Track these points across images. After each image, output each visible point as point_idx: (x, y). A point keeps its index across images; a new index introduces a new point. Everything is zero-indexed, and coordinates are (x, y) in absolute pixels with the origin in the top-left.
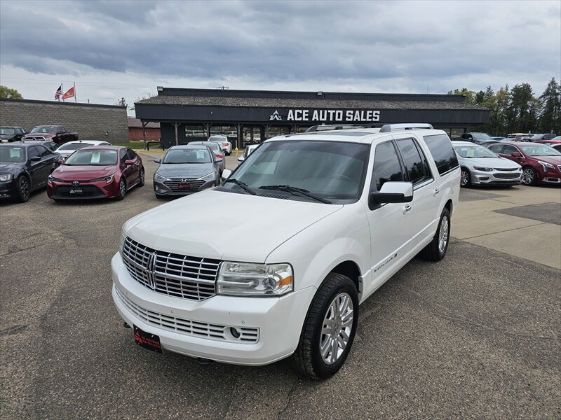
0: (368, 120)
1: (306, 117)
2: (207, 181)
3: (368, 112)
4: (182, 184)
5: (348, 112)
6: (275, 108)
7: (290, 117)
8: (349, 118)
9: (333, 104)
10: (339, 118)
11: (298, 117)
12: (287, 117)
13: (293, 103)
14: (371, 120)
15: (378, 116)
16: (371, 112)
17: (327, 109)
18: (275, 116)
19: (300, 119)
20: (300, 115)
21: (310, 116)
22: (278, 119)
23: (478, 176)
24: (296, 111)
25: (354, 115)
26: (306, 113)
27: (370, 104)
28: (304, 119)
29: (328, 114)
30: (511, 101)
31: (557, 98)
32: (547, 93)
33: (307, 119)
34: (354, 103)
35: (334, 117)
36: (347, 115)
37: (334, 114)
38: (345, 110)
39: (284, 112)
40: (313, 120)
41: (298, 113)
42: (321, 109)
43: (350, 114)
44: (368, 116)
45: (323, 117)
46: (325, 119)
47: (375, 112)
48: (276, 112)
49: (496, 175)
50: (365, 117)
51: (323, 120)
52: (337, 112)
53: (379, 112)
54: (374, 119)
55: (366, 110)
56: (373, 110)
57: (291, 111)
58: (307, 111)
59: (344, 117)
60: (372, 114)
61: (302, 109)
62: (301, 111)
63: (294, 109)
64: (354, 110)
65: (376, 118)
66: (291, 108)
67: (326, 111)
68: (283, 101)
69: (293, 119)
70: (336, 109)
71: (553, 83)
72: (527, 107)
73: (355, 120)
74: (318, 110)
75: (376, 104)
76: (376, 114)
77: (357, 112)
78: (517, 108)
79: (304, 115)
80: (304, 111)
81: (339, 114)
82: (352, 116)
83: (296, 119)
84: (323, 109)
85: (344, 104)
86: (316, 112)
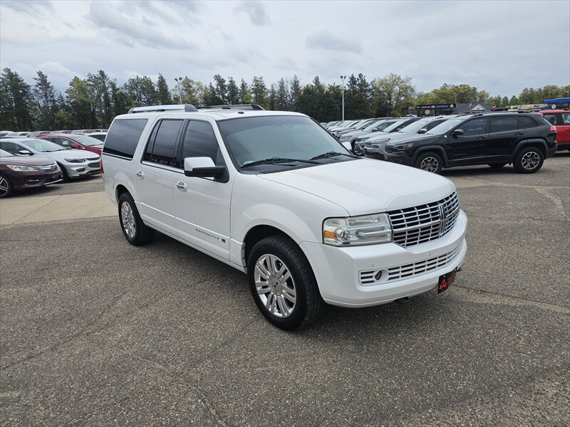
23: (75, 169)
49: (90, 165)
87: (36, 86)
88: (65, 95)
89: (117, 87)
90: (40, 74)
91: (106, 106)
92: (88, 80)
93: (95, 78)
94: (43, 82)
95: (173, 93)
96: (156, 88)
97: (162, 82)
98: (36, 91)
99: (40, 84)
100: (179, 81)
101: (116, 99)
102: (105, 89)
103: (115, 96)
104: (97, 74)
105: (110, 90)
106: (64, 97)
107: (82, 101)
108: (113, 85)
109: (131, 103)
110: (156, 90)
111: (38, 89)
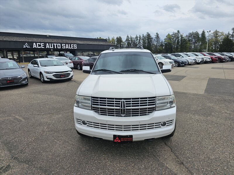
0: (72, 48)
1: (43, 46)
2: (23, 78)
3: (72, 45)
4: (9, 80)
5: (63, 45)
6: (25, 42)
7: (34, 46)
8: (64, 47)
9: (55, 41)
10: (59, 47)
11: (39, 47)
12: (33, 46)
13: (35, 40)
14: (73, 48)
15: (76, 47)
16: (73, 45)
17: (53, 43)
18: (26, 46)
19: (40, 47)
20: (40, 46)
21: (45, 46)
22: (28, 47)
24: (38, 44)
25: (66, 46)
26: (43, 45)
27: (72, 42)
28: (42, 47)
29: (54, 45)
30: (116, 43)
31: (129, 42)
32: (127, 40)
33: (44, 48)
34: (64, 41)
35: (57, 47)
36: (63, 46)
37: (57, 45)
38: (61, 44)
39: (31, 44)
40: (47, 48)
41: (39, 44)
42: (50, 43)
43: (64, 45)
44: (72, 46)
45: (51, 47)
46: (53, 48)
47: (74, 45)
48: (27, 44)
50: (71, 47)
51: (51, 48)
52: (58, 44)
53: (76, 45)
54: (74, 48)
55: (71, 44)
56: (74, 44)
57: (34, 44)
58: (43, 44)
59: (61, 47)
60: (73, 46)
61: (41, 43)
62: (40, 44)
63: (36, 43)
64: (66, 44)
65: (75, 47)
66: (34, 42)
67: (52, 44)
68: (29, 39)
69: (36, 47)
70: (57, 43)
71: (128, 36)
72: (121, 45)
73: (66, 48)
74: (49, 43)
75: (74, 41)
76: (75, 46)
77: (67, 45)
78: (118, 45)
79: (42, 46)
80: (42, 44)
81: (59, 45)
82: (65, 46)
83: (38, 47)
84: (51, 43)
85: (60, 41)
86: (47, 44)
87: (155, 38)
88: (163, 41)
89: (183, 36)
90: (157, 33)
91: (177, 44)
92: (173, 35)
93: (175, 33)
94: (157, 36)
95: (207, 38)
96: (200, 36)
97: (203, 33)
98: (155, 40)
99: (156, 37)
100: (209, 32)
101: (182, 41)
102: (178, 37)
103: (181, 40)
104: (176, 32)
105: (180, 38)
106: (163, 42)
107: (169, 43)
108: (182, 36)
109: (187, 43)
110: (200, 37)
111: (155, 39)
